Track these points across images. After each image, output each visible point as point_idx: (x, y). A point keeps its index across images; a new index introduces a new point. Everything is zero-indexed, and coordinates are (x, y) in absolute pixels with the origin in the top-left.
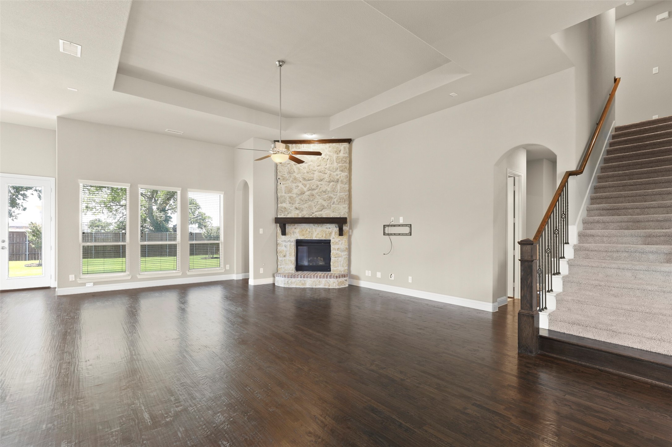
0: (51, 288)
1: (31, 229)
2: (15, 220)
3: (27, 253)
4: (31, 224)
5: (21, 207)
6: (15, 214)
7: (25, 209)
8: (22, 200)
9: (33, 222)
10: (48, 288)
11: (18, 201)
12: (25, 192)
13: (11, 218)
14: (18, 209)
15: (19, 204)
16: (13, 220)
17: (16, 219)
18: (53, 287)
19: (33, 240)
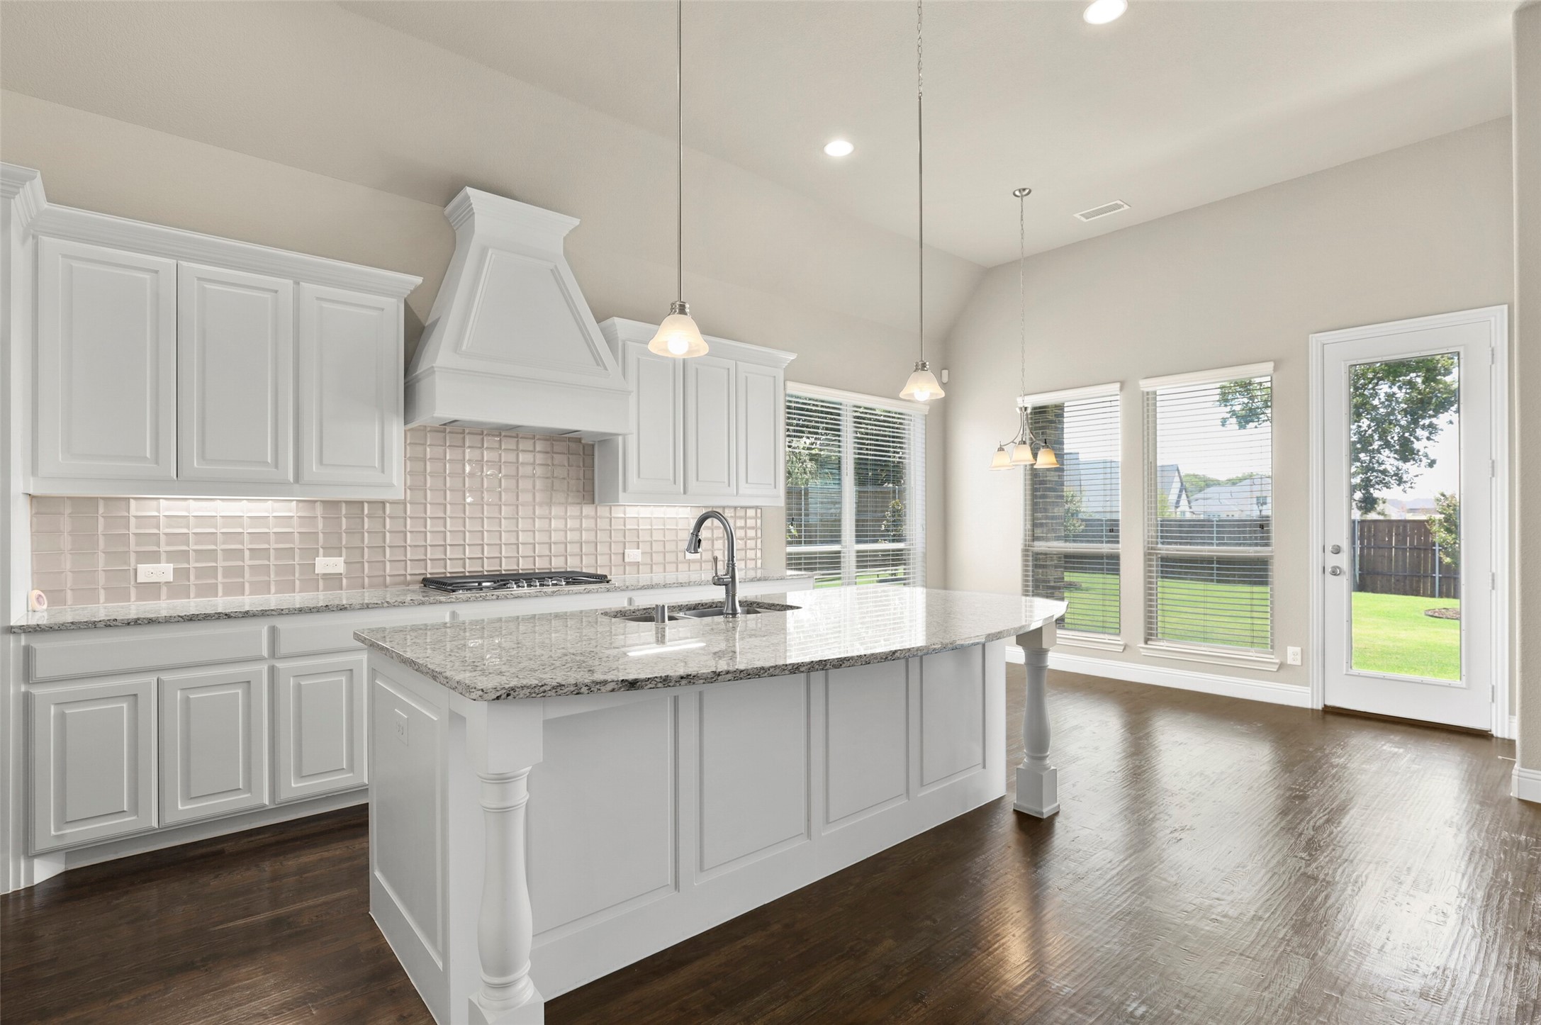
0: (1492, 736)
1: (1441, 513)
2: (1409, 490)
3: (1437, 575)
4: (1442, 498)
5: (1424, 459)
6: (1410, 476)
7: (1432, 464)
8: (1425, 440)
9: (1448, 494)
10: (1482, 736)
11: (1417, 445)
12: (1434, 420)
13: (1402, 487)
14: (1417, 464)
15: (1418, 451)
16: (1405, 492)
17: (1412, 487)
18: (1499, 735)
19: (1448, 543)
